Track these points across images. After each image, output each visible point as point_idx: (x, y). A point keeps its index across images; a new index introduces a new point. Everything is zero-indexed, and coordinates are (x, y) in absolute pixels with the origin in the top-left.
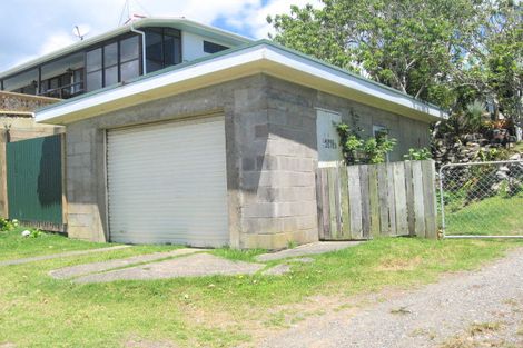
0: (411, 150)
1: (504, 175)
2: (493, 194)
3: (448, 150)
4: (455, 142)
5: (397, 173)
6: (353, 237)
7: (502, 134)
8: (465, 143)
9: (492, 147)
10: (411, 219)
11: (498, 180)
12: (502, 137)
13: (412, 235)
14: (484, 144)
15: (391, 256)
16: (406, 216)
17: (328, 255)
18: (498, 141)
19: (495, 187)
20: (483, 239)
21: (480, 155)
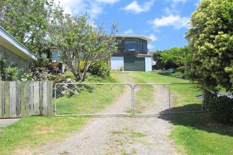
0: (25, 74)
1: (66, 88)
2: (62, 95)
3: (33, 74)
4: (35, 70)
5: (36, 86)
6: (11, 117)
7: (57, 69)
8: (40, 71)
9: (52, 74)
10: (41, 108)
11: (63, 89)
12: (57, 70)
13: (41, 115)
14: (49, 73)
15: (39, 126)
16: (38, 106)
17: (9, 127)
18: (55, 72)
19: (63, 92)
20: (72, 116)
21: (48, 77)
